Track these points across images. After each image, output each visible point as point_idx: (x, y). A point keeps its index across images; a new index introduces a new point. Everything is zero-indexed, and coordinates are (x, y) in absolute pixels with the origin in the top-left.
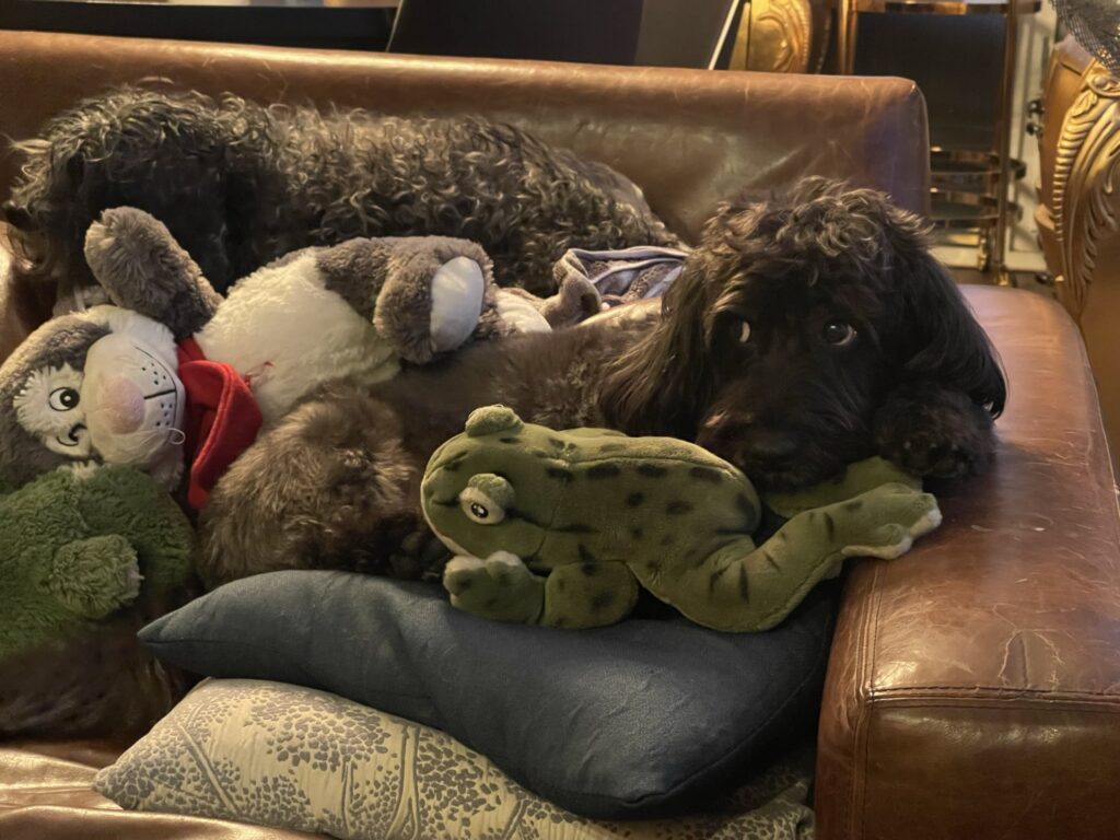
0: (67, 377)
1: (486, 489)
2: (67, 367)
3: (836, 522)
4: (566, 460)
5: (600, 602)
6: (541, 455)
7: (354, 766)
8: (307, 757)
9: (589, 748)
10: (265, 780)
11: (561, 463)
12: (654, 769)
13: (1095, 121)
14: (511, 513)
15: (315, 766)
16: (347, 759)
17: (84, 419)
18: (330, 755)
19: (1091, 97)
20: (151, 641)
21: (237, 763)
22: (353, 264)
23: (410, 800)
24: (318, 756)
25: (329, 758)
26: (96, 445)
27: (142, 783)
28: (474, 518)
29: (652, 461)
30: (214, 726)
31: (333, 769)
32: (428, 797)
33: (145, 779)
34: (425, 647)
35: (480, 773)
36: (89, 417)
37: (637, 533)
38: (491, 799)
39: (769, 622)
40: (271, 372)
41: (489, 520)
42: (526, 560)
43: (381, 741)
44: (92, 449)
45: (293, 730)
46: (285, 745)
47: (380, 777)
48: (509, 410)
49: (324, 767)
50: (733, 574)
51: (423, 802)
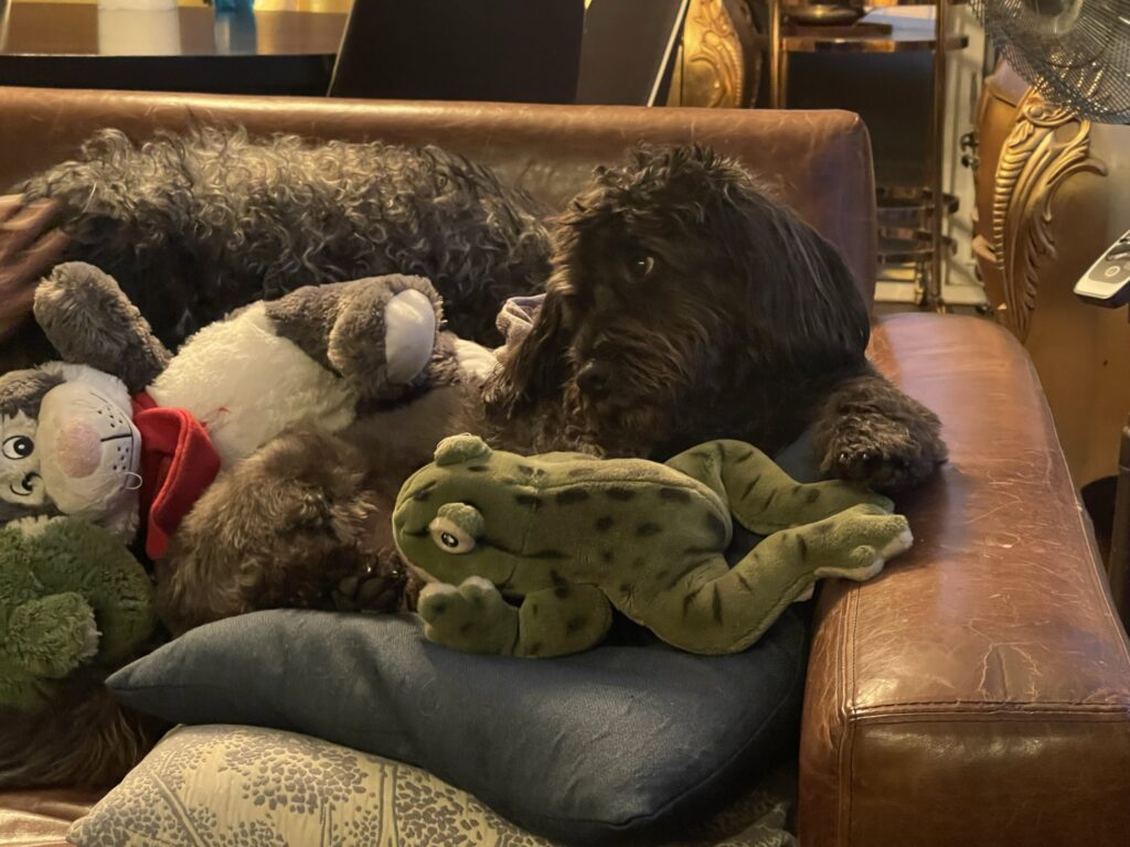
0: (21, 424)
1: (456, 518)
2: (21, 414)
3: (807, 543)
4: (535, 486)
5: (575, 625)
6: (510, 482)
7: (333, 808)
8: (284, 800)
9: (573, 773)
10: (242, 825)
11: (530, 489)
12: (640, 791)
13: (1032, 150)
14: (482, 541)
15: (292, 809)
16: (325, 801)
17: (39, 466)
18: (307, 796)
19: (1028, 127)
20: (119, 688)
21: (213, 809)
22: (304, 308)
23: (390, 840)
24: (295, 799)
25: (306, 800)
26: (50, 492)
27: (117, 833)
28: (445, 547)
29: (620, 484)
30: (187, 772)
31: (311, 811)
32: (409, 836)
33: (121, 829)
34: (403, 681)
35: (459, 809)
36: (43, 464)
37: (608, 557)
38: (471, 835)
39: (742, 644)
40: (227, 417)
41: (460, 549)
42: (499, 587)
43: (359, 781)
44: (46, 497)
45: (269, 773)
46: (261, 789)
47: (359, 817)
48: (477, 438)
49: (301, 810)
50: (706, 596)
51: (403, 842)
